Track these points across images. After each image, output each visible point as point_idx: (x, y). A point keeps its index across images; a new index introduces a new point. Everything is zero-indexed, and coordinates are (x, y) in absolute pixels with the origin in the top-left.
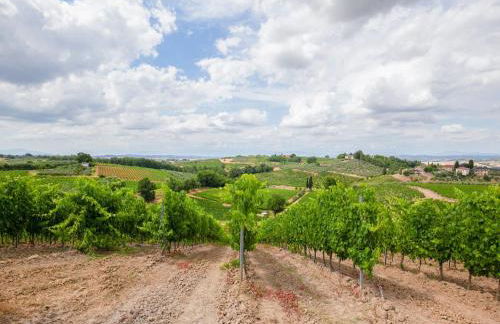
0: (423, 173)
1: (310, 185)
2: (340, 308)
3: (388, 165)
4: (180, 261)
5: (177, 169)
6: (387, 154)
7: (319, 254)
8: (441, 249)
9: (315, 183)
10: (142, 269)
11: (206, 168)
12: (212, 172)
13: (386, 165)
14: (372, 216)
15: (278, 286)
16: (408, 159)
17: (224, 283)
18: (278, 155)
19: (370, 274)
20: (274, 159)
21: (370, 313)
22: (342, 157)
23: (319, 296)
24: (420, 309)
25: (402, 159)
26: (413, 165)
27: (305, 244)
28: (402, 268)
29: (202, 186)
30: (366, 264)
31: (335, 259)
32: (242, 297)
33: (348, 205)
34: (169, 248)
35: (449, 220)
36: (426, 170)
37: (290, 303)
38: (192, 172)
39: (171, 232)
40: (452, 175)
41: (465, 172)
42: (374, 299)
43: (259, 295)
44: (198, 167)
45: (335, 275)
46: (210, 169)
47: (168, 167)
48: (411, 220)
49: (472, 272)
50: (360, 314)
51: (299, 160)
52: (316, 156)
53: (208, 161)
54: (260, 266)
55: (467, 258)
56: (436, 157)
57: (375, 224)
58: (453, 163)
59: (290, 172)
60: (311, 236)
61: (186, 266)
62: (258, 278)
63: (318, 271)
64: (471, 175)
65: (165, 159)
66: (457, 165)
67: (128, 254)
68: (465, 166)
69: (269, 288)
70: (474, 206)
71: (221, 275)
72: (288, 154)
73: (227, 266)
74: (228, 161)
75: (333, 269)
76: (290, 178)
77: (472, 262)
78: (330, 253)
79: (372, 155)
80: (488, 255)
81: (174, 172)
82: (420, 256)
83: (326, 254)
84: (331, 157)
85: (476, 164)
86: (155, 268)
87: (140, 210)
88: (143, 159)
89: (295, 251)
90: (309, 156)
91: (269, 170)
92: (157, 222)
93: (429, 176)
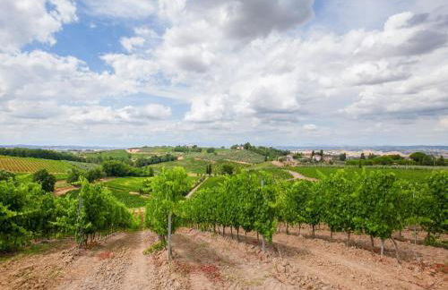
0: (292, 160)
1: (209, 171)
2: (251, 271)
3: (268, 154)
4: (100, 252)
5: (80, 160)
6: (268, 146)
7: (228, 230)
8: (313, 215)
9: (214, 169)
10: (61, 266)
11: (111, 159)
12: (119, 162)
13: (267, 154)
14: (272, 196)
15: (199, 261)
16: (282, 149)
17: (153, 267)
18: (182, 146)
19: (270, 241)
20: (178, 149)
21: (273, 270)
22: (234, 148)
23: (232, 264)
24: (304, 261)
25: (278, 149)
26: (286, 153)
27: (214, 222)
28: (287, 232)
29: (108, 176)
30: (268, 233)
31: (242, 232)
32: (174, 276)
33: (253, 188)
34: (86, 241)
35: (318, 194)
36: (294, 157)
37: (213, 274)
38: (97, 162)
39: (90, 224)
40: (310, 160)
41: (318, 158)
42: (274, 260)
43: (187, 271)
44: (103, 158)
45: (242, 245)
46: (116, 159)
47: (69, 158)
48: (293, 197)
49: (332, 230)
50: (266, 273)
51: (200, 150)
52: (215, 147)
53: (113, 152)
54: (178, 246)
55: (329, 221)
56: (299, 148)
57: (274, 201)
58: (311, 152)
59: (193, 160)
60: (221, 215)
61: (108, 256)
62: (180, 257)
63: (227, 244)
64: (322, 160)
65: (66, 150)
66: (313, 154)
67: (38, 252)
68: (318, 154)
69: (192, 264)
70: (332, 184)
71: (147, 259)
72: (190, 145)
73: (150, 251)
74: (134, 152)
75: (240, 241)
76: (192, 165)
77: (332, 223)
78: (237, 228)
79: (257, 146)
80: (341, 216)
81: (77, 163)
82: (300, 222)
83: (233, 229)
84: (226, 147)
85: (325, 153)
86: (76, 263)
87: (48, 204)
88: (40, 150)
89: (205, 230)
90: (208, 147)
91: (174, 159)
92: (74, 216)
93: (296, 162)
